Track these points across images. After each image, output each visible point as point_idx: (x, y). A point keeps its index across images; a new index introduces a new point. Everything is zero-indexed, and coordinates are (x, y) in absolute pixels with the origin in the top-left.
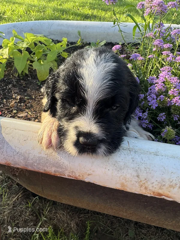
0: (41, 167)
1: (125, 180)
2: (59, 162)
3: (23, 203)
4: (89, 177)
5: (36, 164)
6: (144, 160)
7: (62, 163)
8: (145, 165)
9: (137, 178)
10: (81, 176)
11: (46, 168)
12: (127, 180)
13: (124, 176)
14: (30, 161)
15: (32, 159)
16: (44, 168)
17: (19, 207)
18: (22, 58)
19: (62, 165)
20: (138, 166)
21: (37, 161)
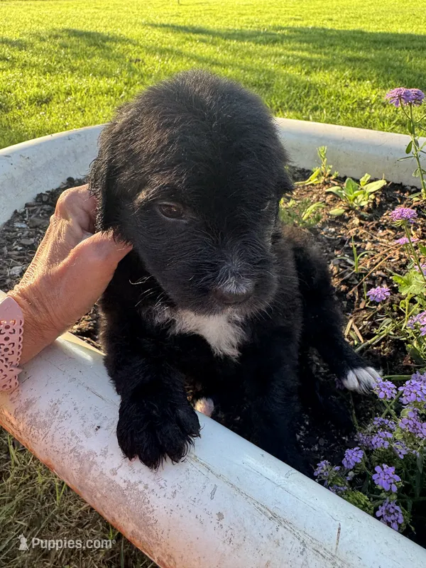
0: (108, 507)
2: (148, 515)
3: (100, 524)
5: (99, 495)
7: (153, 522)
11: (116, 516)
14: (90, 482)
15: (95, 480)
16: (113, 513)
17: (88, 529)
19: (152, 525)
21: (102, 489)
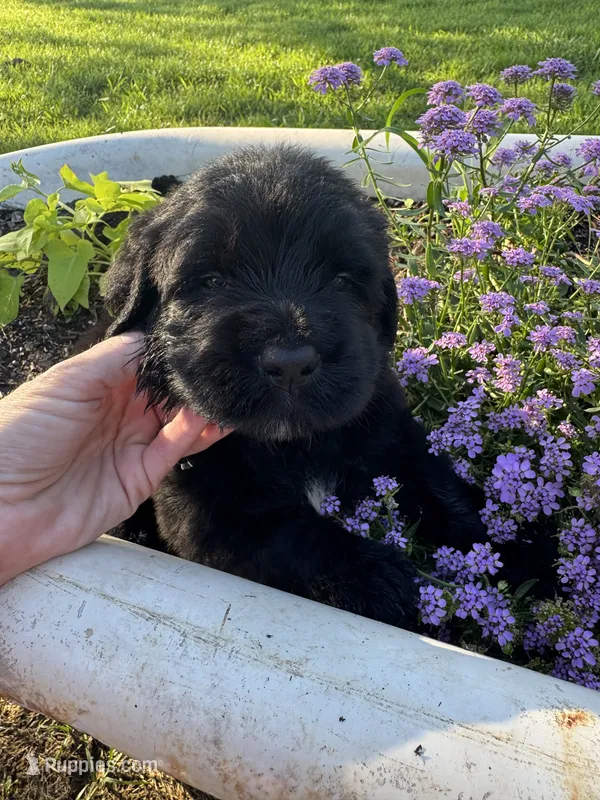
1: (181, 748)
2: (5, 657)
4: (82, 718)
6: (247, 688)
7: (12, 663)
8: (247, 705)
9: (213, 747)
10: (61, 711)
12: (185, 749)
13: (177, 735)
18: (74, 260)
19: (12, 667)
20: (223, 708)
